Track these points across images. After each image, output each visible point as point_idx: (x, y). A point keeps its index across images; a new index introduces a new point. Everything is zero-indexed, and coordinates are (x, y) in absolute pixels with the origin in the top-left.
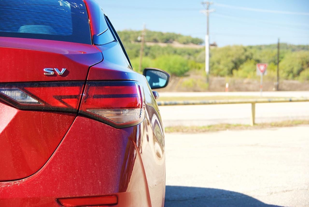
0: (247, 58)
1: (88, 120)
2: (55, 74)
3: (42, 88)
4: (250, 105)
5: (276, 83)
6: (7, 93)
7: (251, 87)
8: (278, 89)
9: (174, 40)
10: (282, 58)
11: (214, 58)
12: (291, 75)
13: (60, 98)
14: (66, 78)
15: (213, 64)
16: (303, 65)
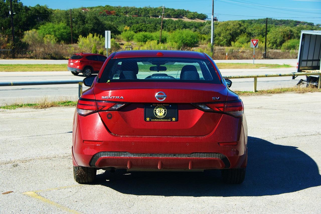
0: (242, 31)
1: (227, 115)
2: (216, 99)
3: (212, 104)
4: (253, 79)
5: (263, 52)
6: (200, 106)
7: (245, 55)
8: (266, 57)
9: (183, 16)
10: (269, 31)
11: (216, 32)
12: (275, 45)
13: (218, 108)
14: (219, 101)
15: (215, 36)
16: (284, 37)
